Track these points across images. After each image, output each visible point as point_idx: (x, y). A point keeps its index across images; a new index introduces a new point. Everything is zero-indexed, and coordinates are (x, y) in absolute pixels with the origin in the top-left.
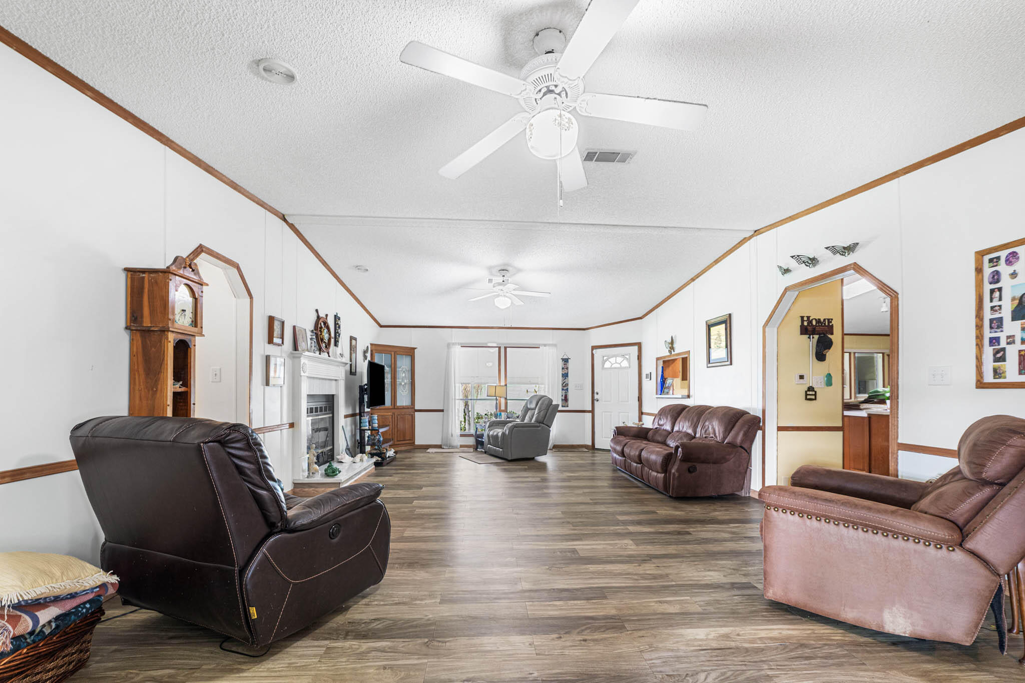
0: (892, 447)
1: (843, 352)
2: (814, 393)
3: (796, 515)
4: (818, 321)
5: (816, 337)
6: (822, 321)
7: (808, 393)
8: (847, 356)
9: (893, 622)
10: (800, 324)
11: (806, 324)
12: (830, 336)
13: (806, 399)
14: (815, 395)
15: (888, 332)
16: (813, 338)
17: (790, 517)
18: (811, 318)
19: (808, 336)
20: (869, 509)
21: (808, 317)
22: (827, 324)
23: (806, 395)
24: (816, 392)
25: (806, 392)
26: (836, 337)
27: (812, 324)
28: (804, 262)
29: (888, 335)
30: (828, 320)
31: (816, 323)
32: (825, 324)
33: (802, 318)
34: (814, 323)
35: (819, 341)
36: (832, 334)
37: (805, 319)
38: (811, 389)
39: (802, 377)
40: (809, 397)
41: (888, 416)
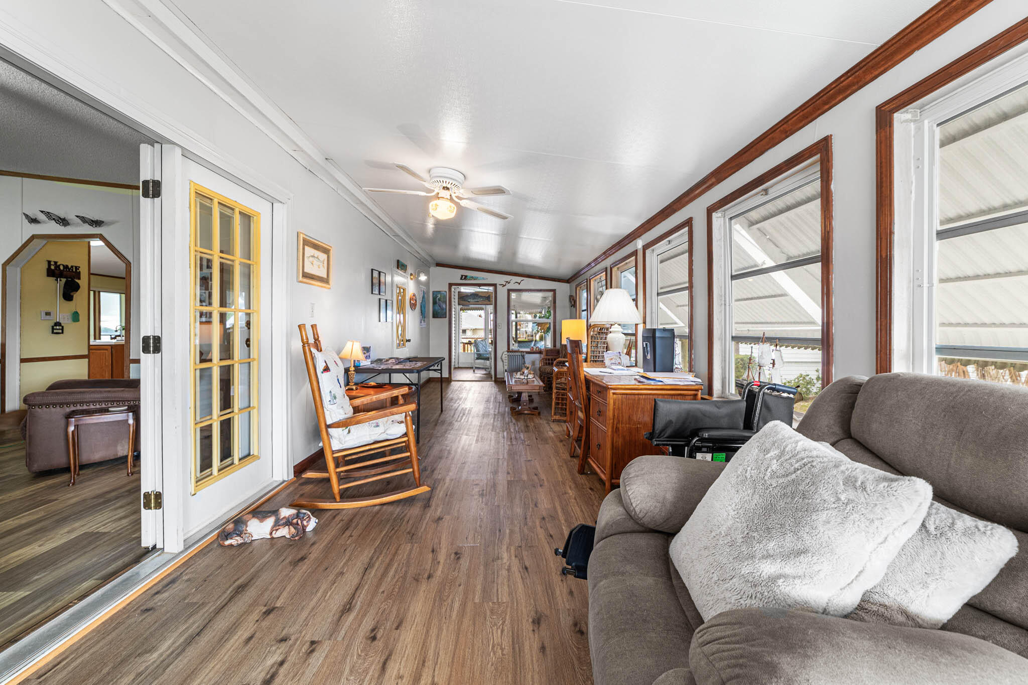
0: (126, 362)
1: (89, 290)
2: (61, 328)
3: (58, 407)
4: (66, 267)
5: (64, 280)
6: (70, 267)
7: (55, 327)
8: (92, 293)
9: (122, 450)
10: (47, 267)
11: (53, 267)
12: (77, 281)
13: (53, 333)
14: (62, 329)
15: (125, 276)
16: (60, 280)
17: (53, 410)
18: (58, 264)
19: (55, 278)
20: (109, 391)
21: (56, 263)
22: (74, 270)
23: (53, 329)
24: (63, 327)
25: (53, 327)
26: (83, 282)
27: (59, 268)
28: (54, 219)
29: (124, 278)
30: (76, 267)
31: (64, 269)
32: (72, 270)
33: (49, 262)
34: (62, 268)
35: (66, 284)
36: (79, 279)
37: (52, 263)
38: (58, 324)
39: (48, 314)
40: (55, 331)
41: (123, 345)
